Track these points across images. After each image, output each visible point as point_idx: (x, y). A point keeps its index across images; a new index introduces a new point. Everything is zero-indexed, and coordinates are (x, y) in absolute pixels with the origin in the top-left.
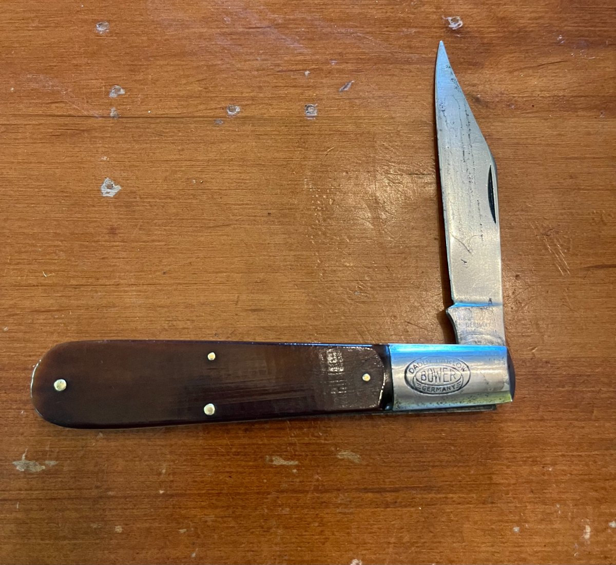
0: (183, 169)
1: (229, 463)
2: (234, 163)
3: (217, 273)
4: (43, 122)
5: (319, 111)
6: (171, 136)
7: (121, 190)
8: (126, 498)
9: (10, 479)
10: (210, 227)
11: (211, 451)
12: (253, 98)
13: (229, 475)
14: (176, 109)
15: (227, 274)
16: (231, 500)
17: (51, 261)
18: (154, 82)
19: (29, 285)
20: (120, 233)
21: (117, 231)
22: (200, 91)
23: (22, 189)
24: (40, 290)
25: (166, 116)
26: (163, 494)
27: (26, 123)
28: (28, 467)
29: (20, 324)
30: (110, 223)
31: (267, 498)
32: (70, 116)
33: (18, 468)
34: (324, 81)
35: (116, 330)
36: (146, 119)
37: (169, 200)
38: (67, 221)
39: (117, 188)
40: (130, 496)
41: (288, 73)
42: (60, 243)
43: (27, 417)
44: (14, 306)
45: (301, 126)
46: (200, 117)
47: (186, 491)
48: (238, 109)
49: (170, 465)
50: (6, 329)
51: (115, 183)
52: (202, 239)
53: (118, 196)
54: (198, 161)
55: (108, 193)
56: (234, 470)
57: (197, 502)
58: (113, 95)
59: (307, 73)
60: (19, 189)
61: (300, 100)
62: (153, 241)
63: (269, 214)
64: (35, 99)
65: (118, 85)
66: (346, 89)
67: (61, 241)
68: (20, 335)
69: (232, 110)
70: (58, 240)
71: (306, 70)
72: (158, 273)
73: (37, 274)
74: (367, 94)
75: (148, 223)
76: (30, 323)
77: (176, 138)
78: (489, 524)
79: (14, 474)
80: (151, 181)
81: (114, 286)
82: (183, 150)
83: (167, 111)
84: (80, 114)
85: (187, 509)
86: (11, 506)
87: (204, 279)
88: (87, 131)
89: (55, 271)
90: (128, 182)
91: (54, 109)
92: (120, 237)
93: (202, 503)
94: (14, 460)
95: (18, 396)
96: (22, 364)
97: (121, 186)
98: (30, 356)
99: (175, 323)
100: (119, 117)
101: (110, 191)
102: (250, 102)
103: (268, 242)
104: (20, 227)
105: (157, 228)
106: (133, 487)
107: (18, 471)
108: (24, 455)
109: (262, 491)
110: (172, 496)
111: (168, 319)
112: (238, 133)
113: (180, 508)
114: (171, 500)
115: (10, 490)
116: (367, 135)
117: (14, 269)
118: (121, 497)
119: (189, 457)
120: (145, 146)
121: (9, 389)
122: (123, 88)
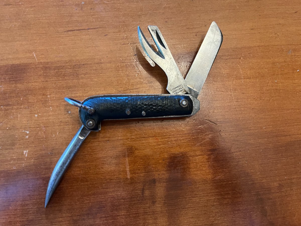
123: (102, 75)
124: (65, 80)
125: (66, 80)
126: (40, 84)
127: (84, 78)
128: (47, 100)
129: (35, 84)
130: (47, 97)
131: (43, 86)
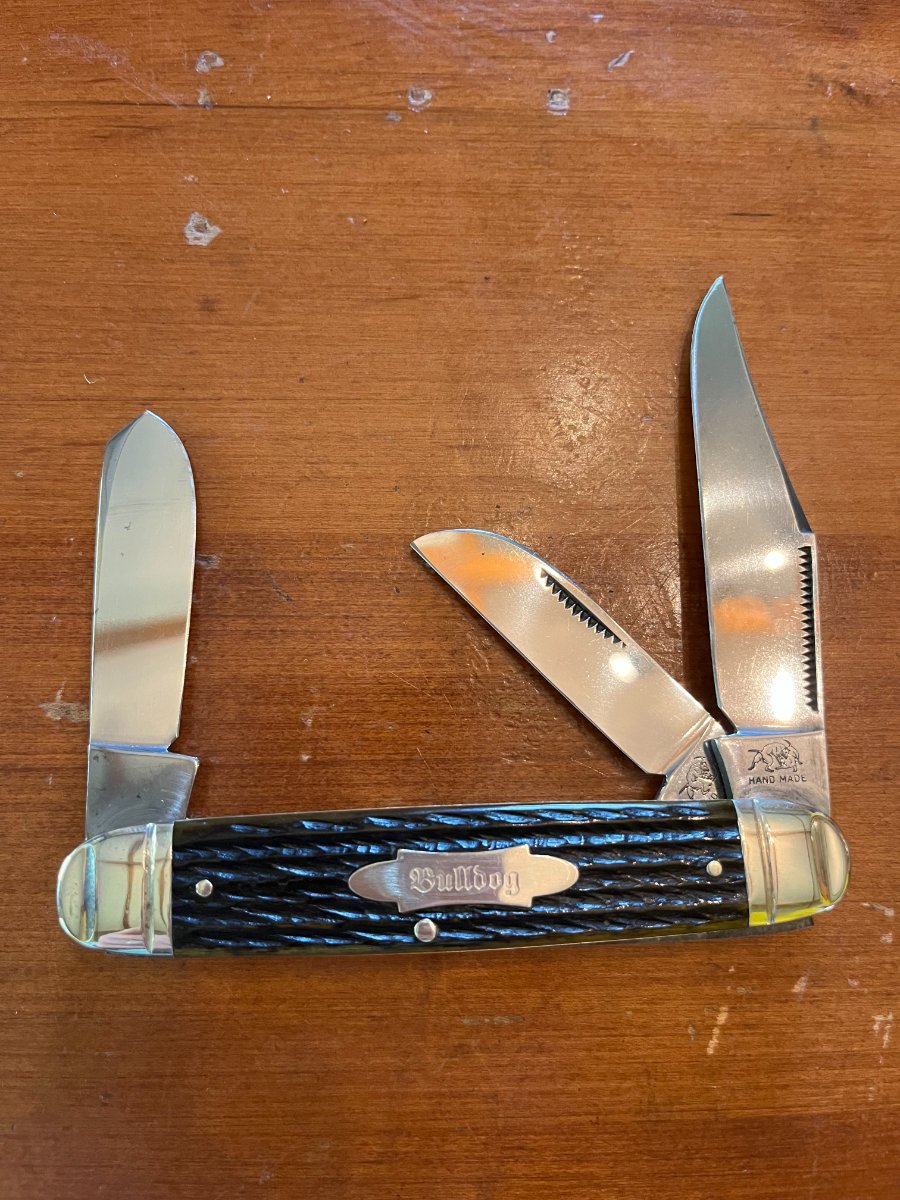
0: (332, 198)
1: (425, 707)
2: (424, 188)
3: (395, 380)
4: (77, 113)
5: (573, 101)
6: (310, 141)
7: (220, 234)
8: (242, 767)
9: (35, 733)
10: (381, 300)
11: (393, 687)
12: (454, 77)
13: (424, 728)
14: (317, 94)
15: (415, 382)
16: (430, 772)
17: (97, 357)
18: (276, 45)
19: (61, 398)
20: (220, 310)
21: (216, 306)
22: (360, 63)
23: (41, 231)
24: (79, 407)
25: (299, 105)
26: (309, 760)
27: (46, 115)
28: (68, 713)
29: (45, 466)
30: (203, 292)
31: (493, 769)
32: (126, 103)
33: (49, 715)
34: (581, 49)
35: (218, 478)
36: (263, 111)
37: (307, 253)
38: (125, 287)
39: (214, 231)
40: (249, 765)
41: (516, 34)
42: (112, 324)
43: (63, 627)
44: (34, 435)
45: (541, 127)
46: (360, 108)
47: (349, 756)
48: (428, 95)
49: (320, 711)
50: (20, 474)
51: (210, 222)
52: (367, 321)
53: (215, 244)
54: (356, 184)
55: (196, 239)
56: (434, 720)
57: (370, 775)
58: (202, 66)
59: (550, 34)
60: (38, 230)
61: (538, 82)
62: (281, 323)
63: (486, 278)
64: (64, 76)
65: (211, 50)
66: (619, 65)
67: (116, 322)
68: (47, 484)
69: (417, 97)
70: (109, 320)
71: (549, 30)
72: (290, 380)
73: (73, 379)
74: (656, 73)
75: (270, 292)
76: (63, 465)
77: (317, 144)
78: (881, 815)
79: (43, 726)
80: (275, 219)
81: (213, 402)
82: (330, 165)
83: (300, 96)
84: (144, 100)
85: (353, 786)
86: (39, 780)
87: (373, 391)
88: (157, 129)
89: (105, 374)
90: (233, 219)
91: (98, 92)
92: (221, 315)
93: (379, 777)
94: (43, 701)
95: (45, 591)
96: (51, 536)
97: (222, 228)
98: (65, 521)
99: (323, 467)
100: (215, 106)
101: (200, 235)
102: (449, 83)
103: (485, 327)
104: (41, 296)
105: (286, 300)
106: (255, 748)
107: (49, 719)
108: (59, 692)
109: (483, 756)
110: (324, 764)
111: (310, 460)
112: (428, 137)
113: (339, 785)
114: (324, 770)
115: (37, 753)
116: (659, 144)
117: (32, 370)
118: (235, 766)
119: (354, 698)
120: (263, 157)
121: (29, 579)
122: (221, 56)
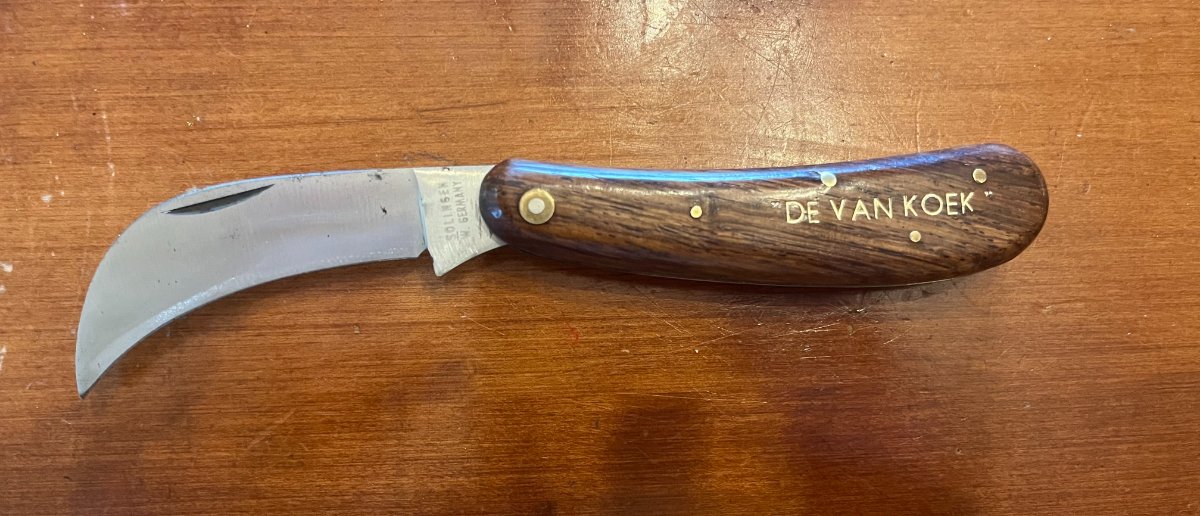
123: (345, 34)
124: (179, 49)
125: (182, 48)
126: (70, 59)
127: (267, 44)
128: (94, 133)
129: (46, 58)
130: (97, 117)
131: (81, 70)
